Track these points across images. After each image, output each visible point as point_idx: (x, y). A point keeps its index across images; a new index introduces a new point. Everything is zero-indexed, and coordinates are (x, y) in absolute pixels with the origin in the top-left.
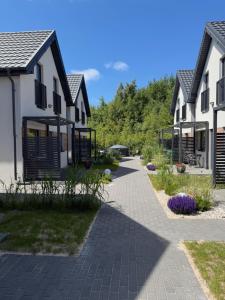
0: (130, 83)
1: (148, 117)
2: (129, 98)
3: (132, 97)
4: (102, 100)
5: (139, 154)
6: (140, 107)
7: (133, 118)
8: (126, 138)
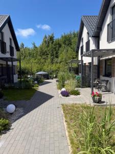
0: (50, 35)
1: (62, 55)
2: (50, 44)
3: (52, 43)
4: (34, 44)
5: (56, 77)
6: (57, 49)
8: (48, 67)
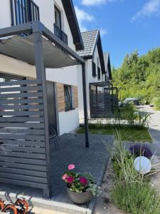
7: (138, 78)
